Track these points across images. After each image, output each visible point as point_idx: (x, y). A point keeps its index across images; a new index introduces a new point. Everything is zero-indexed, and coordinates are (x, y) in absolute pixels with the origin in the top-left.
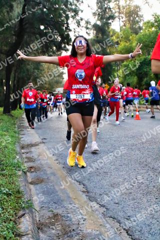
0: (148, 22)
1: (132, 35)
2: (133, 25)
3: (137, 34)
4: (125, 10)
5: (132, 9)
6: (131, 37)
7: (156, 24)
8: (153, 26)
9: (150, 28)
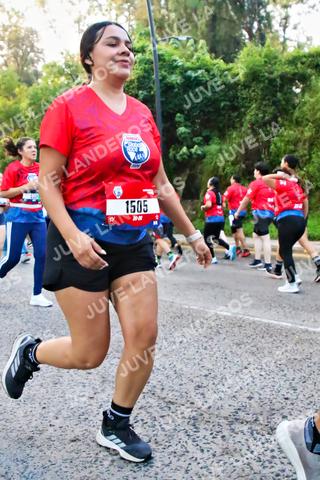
0: (54, 65)
1: (19, 86)
2: (23, 66)
3: (29, 83)
4: (7, 33)
5: (23, 34)
6: (17, 90)
7: (68, 71)
8: (61, 73)
9: (55, 77)
